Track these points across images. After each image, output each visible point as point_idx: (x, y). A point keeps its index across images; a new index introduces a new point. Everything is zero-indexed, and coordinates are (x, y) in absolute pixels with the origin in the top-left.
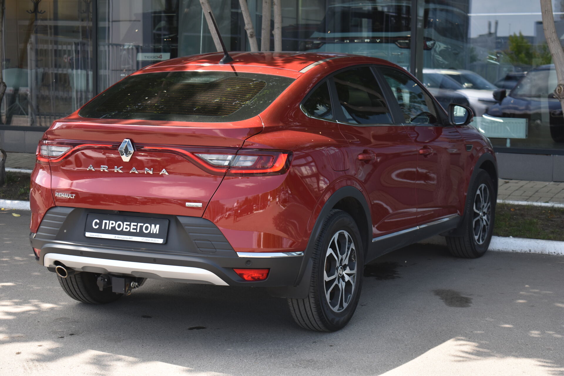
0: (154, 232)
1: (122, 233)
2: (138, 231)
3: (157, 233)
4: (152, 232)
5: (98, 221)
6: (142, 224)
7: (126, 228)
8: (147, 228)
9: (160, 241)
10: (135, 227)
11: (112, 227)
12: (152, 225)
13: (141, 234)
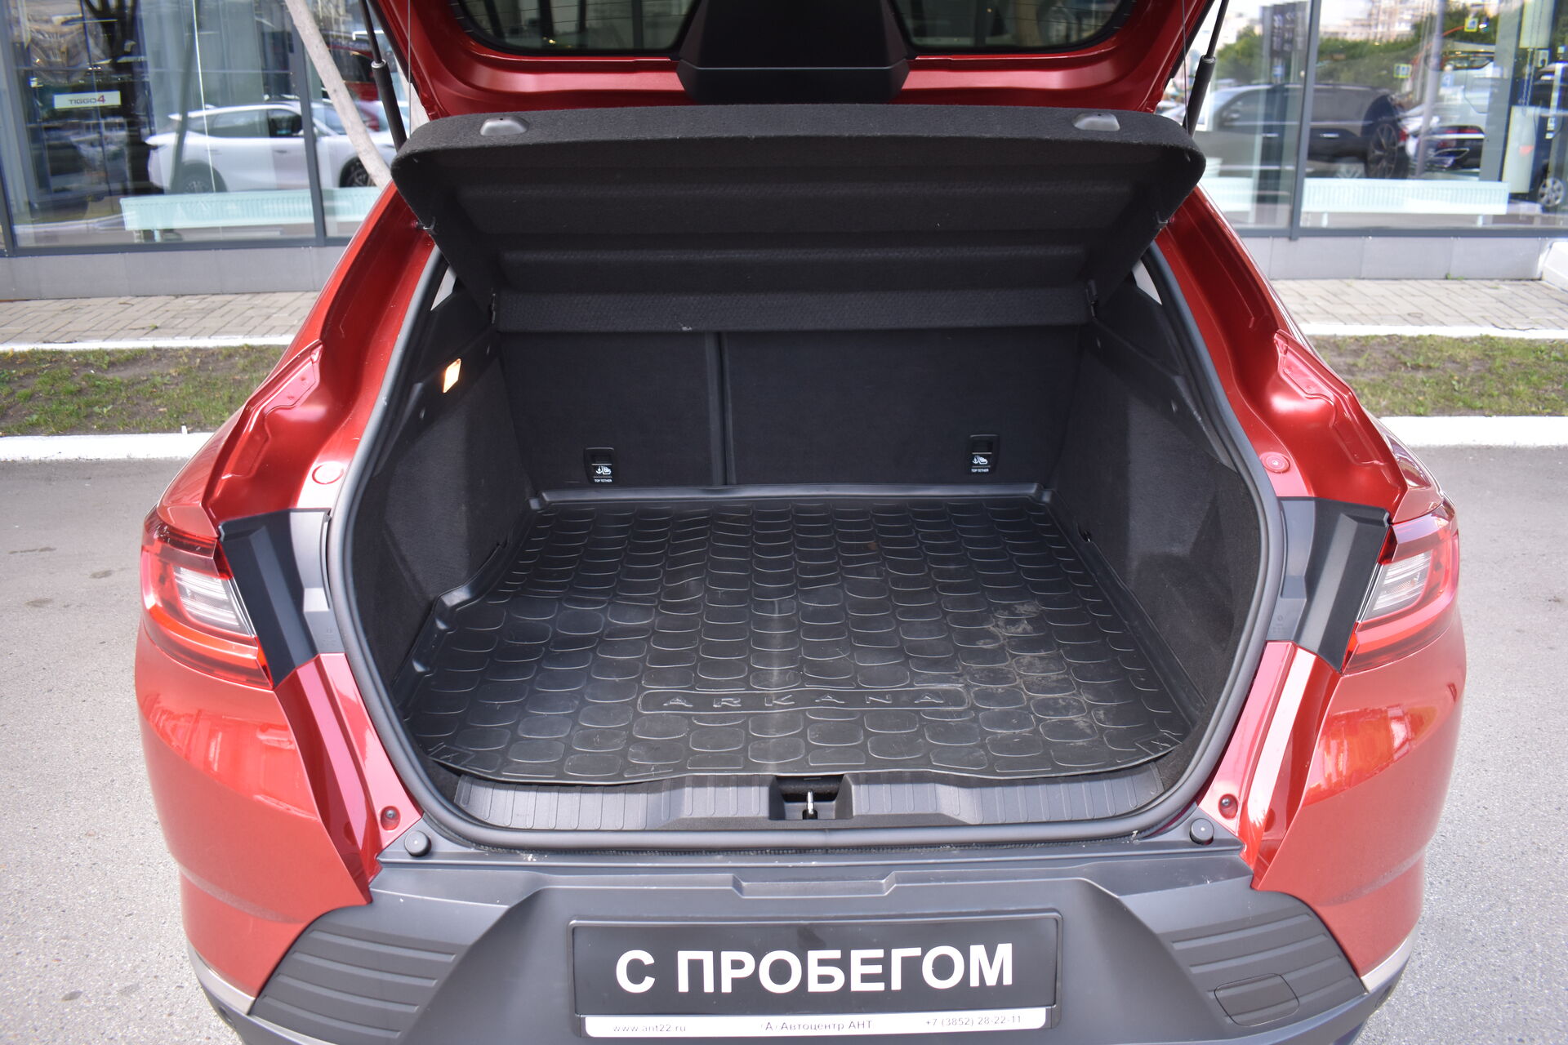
0: (991, 981)
1: (802, 1002)
2: (896, 984)
3: (1008, 980)
4: (974, 982)
5: (647, 959)
6: (916, 952)
7: (826, 979)
8: (943, 967)
9: (1033, 1018)
10: (877, 969)
11: (735, 981)
12: (973, 948)
13: (916, 997)
